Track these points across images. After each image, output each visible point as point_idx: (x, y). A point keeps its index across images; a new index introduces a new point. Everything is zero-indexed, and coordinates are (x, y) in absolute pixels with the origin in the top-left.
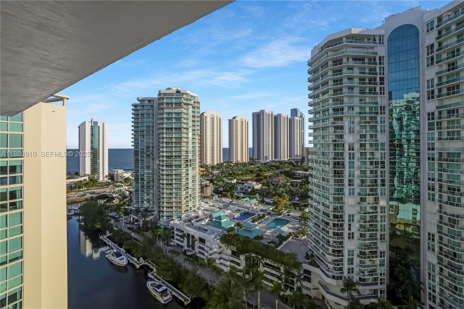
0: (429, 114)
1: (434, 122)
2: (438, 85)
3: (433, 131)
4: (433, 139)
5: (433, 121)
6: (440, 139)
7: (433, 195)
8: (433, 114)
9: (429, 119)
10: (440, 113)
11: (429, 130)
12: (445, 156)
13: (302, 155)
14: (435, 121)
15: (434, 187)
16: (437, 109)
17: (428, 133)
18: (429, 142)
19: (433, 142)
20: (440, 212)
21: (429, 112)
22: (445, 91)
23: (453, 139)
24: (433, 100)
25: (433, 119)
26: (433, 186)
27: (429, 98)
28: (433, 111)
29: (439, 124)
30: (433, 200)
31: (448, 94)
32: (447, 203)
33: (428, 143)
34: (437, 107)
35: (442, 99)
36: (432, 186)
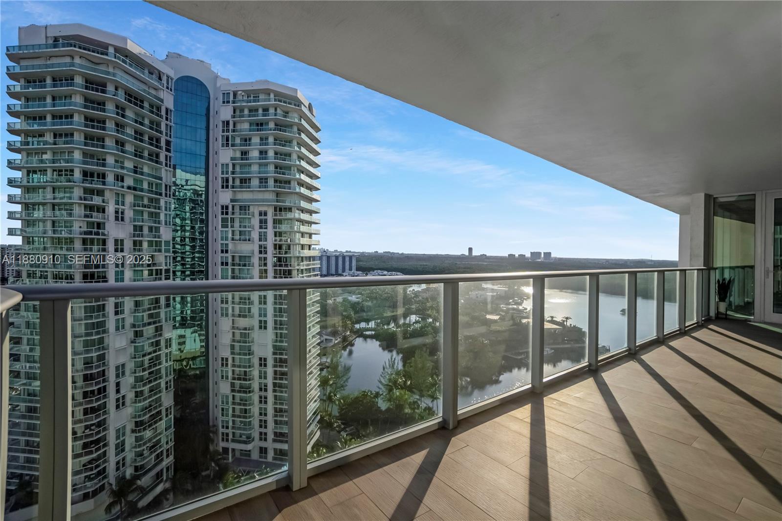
0: (222, 207)
1: (228, 218)
2: (233, 173)
3: (227, 229)
4: (227, 239)
5: (227, 216)
6: (233, 239)
7: (227, 309)
8: (227, 207)
9: (222, 213)
10: (233, 207)
11: (222, 227)
12: (237, 261)
14: (229, 216)
15: (228, 299)
16: (231, 202)
17: (221, 231)
18: (222, 242)
19: (226, 242)
20: (233, 328)
21: (223, 204)
22: (238, 182)
23: (245, 240)
24: (227, 190)
25: (227, 213)
26: (226, 297)
27: (223, 187)
28: (227, 204)
29: (233, 220)
30: (227, 315)
31: (241, 187)
32: (240, 316)
33: (222, 244)
34: (231, 199)
35: (235, 191)
36: (226, 298)
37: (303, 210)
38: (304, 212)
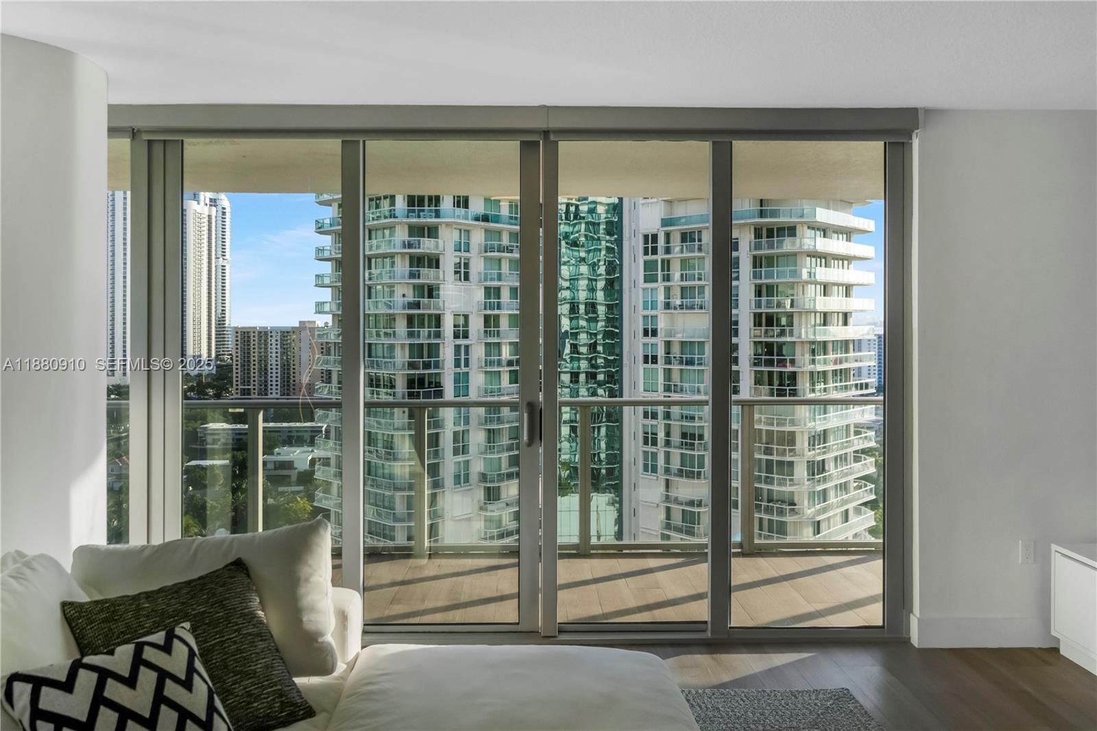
0: (646, 237)
1: (657, 261)
3: (654, 285)
4: (654, 305)
5: (654, 257)
6: (667, 306)
7: (654, 455)
8: (655, 238)
9: (646, 253)
10: (668, 235)
11: (645, 282)
12: (676, 352)
13: (217, 356)
14: (660, 256)
15: (656, 434)
17: (644, 289)
18: (646, 313)
19: (653, 313)
20: (667, 497)
21: (646, 232)
23: (692, 308)
24: (654, 200)
25: (655, 251)
26: (654, 432)
28: (654, 231)
29: (666, 264)
30: (654, 470)
32: (680, 473)
33: (645, 317)
34: (662, 220)
36: (652, 434)
37: (825, 230)
38: (828, 233)
